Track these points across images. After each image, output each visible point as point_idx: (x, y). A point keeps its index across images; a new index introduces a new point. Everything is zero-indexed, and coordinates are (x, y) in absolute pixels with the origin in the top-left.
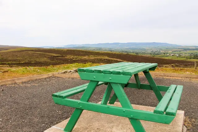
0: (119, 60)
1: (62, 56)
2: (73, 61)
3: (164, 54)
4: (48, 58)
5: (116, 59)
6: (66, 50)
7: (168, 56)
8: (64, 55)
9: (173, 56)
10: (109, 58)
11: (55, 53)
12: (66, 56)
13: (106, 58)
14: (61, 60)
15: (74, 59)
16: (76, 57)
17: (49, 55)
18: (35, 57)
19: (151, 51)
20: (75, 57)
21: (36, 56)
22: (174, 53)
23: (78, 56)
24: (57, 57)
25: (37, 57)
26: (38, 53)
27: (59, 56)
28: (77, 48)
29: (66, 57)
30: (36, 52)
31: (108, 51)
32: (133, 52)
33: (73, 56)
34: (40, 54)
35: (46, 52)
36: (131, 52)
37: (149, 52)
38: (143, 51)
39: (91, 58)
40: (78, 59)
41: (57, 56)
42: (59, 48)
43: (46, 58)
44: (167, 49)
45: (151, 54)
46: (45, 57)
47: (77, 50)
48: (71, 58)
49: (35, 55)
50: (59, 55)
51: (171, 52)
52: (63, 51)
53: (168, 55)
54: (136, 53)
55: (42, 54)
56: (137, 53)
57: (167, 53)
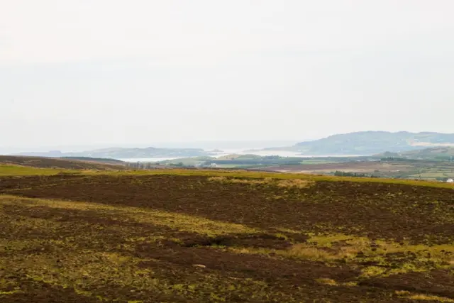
1: (267, 240)
2: (364, 283)
4: (140, 250)
6: (302, 184)
8: (282, 231)
11: (208, 213)
12: (302, 239)
14: (249, 272)
15: (370, 272)
16: (393, 248)
17: (150, 229)
18: (19, 244)
20: (387, 247)
21: (25, 234)
23: (416, 241)
24: (222, 248)
25: (37, 242)
27: (242, 240)
28: (414, 162)
29: (297, 250)
30: (42, 202)
33: (363, 241)
34: (67, 216)
35: (129, 202)
40: (407, 267)
41: (219, 241)
42: (252, 162)
43: (122, 252)
46: (115, 243)
47: (406, 188)
48: (349, 254)
49: (27, 223)
50: (240, 228)
52: (277, 190)
55: (90, 217)
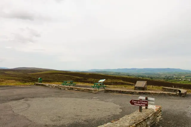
0: (131, 83)
1: (85, 79)
3: (177, 79)
5: (129, 83)
6: (88, 74)
7: (180, 81)
9: (185, 80)
10: (124, 82)
11: (79, 77)
12: (88, 79)
13: (122, 81)
16: (96, 80)
17: (74, 78)
18: (62, 79)
19: (165, 76)
22: (187, 78)
23: (98, 79)
24: (81, 80)
26: (66, 75)
30: (64, 75)
31: (126, 75)
32: (148, 77)
33: (94, 79)
36: (147, 76)
37: (163, 76)
38: (157, 76)
39: (108, 81)
40: (97, 82)
43: (72, 80)
44: (180, 74)
45: (164, 78)
48: (92, 80)
49: (63, 77)
50: (82, 78)
51: (184, 77)
52: (86, 75)
53: (180, 79)
54: (150, 78)
55: (69, 76)
56: (152, 78)
57: (180, 78)
